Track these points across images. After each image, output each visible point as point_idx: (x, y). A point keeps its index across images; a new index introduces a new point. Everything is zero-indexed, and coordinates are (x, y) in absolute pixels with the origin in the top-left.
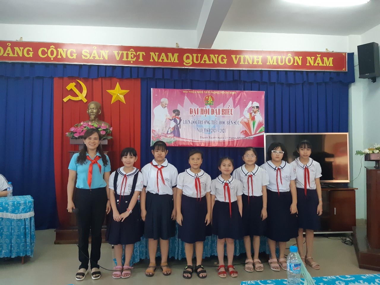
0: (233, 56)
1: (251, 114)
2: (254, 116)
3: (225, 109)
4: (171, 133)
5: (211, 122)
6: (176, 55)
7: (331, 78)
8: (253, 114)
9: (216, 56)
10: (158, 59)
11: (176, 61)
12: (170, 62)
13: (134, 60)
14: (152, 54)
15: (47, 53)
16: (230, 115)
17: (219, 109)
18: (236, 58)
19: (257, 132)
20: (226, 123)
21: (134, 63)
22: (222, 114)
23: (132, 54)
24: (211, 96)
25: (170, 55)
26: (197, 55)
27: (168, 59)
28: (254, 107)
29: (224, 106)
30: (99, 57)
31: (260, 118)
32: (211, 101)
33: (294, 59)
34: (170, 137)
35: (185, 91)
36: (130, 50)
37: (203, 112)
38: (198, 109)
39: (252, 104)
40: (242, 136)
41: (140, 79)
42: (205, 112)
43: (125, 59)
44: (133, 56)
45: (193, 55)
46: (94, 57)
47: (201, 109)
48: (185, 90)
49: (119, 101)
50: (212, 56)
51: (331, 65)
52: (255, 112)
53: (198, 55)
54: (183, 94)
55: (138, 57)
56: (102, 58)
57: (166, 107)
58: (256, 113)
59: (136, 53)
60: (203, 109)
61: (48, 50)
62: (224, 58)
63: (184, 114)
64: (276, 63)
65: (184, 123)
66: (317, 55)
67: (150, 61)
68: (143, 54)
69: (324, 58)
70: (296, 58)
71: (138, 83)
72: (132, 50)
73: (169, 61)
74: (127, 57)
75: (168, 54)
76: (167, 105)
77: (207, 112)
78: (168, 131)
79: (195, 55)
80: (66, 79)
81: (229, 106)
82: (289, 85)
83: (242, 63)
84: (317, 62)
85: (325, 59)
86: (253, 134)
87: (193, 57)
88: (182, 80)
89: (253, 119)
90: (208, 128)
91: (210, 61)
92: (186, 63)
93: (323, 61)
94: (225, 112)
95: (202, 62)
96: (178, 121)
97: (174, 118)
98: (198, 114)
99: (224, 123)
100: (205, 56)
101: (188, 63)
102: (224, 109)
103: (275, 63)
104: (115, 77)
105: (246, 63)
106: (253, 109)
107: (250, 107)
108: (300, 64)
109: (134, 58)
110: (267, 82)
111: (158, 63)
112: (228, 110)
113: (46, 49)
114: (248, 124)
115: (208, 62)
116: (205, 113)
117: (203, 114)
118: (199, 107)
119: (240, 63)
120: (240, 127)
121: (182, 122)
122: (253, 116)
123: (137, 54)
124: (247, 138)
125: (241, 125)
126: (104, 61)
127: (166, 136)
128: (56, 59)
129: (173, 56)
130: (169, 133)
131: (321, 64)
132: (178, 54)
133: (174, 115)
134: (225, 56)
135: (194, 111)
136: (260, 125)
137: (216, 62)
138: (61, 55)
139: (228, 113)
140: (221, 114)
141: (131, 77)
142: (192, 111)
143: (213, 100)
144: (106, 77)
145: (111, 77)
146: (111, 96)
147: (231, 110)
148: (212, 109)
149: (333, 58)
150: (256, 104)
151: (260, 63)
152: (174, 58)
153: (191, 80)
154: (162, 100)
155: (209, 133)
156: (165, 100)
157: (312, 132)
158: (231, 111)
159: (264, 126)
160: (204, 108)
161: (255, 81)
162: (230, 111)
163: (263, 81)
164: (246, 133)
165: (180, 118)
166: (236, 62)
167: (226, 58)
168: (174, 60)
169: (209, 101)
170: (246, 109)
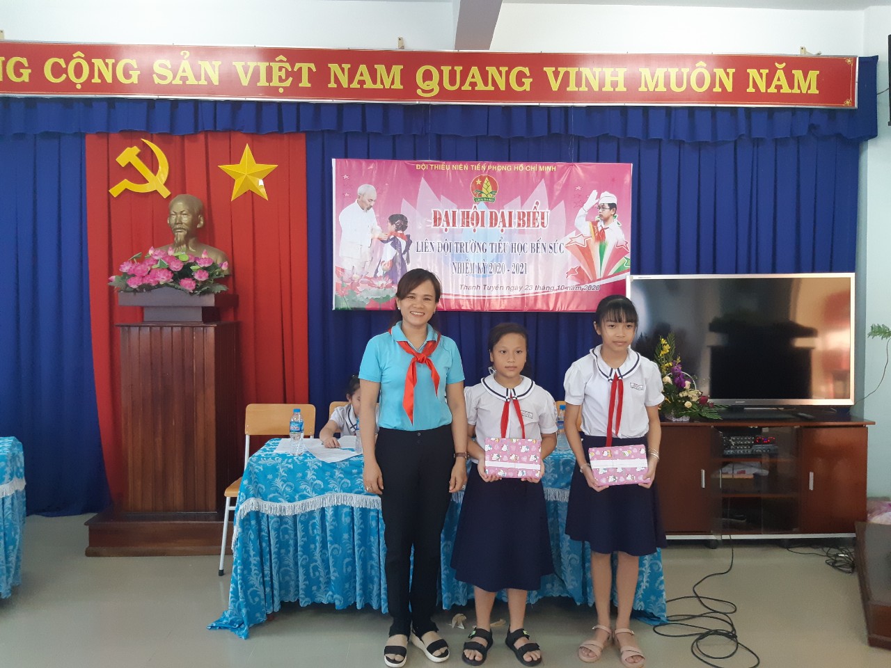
0: (549, 71)
1: (595, 224)
2: (603, 229)
3: (526, 211)
4: (385, 275)
5: (488, 247)
6: (397, 69)
7: (813, 125)
8: (601, 225)
9: (504, 69)
10: (351, 80)
11: (398, 85)
12: (382, 87)
13: (288, 83)
14: (334, 67)
15: (65, 71)
16: (540, 226)
17: (510, 213)
18: (556, 74)
19: (612, 273)
20: (528, 247)
21: (288, 91)
22: (519, 225)
23: (280, 69)
24: (489, 178)
25: (381, 69)
26: (453, 68)
27: (374, 82)
28: (603, 207)
29: (522, 203)
30: (198, 77)
31: (618, 234)
32: (490, 189)
33: (713, 76)
34: (382, 285)
35: (421, 166)
36: (277, 59)
37: (467, 219)
38: (454, 213)
39: (598, 197)
40: (571, 283)
41: (303, 135)
42: (473, 219)
43: (263, 82)
44: (283, 74)
45: (442, 68)
46: (184, 79)
47: (463, 213)
48: (421, 163)
49: (252, 192)
50: (492, 70)
51: (814, 90)
52: (606, 220)
53: (456, 68)
54: (416, 174)
55: (297, 76)
56: (203, 82)
57: (371, 207)
58: (609, 221)
59: (293, 66)
60: (468, 212)
61: (67, 63)
62: (526, 77)
63: (419, 225)
64: (665, 86)
65: (420, 248)
66: (776, 64)
67: (330, 86)
68: (310, 69)
69: (794, 72)
70: (720, 72)
71: (300, 144)
72: (282, 57)
73: (379, 86)
74: (269, 79)
75: (376, 66)
76: (372, 203)
77: (479, 219)
78: (377, 271)
79: (446, 70)
80: (115, 137)
81: (537, 203)
82: (699, 146)
83: (572, 87)
84: (775, 82)
85: (798, 74)
86: (598, 277)
87: (441, 73)
88: (414, 135)
89: (600, 236)
90: (481, 262)
91: (486, 84)
92: (424, 91)
93: (790, 80)
94: (526, 219)
95: (466, 87)
96: (403, 243)
97: (392, 237)
98: (454, 225)
99: (523, 248)
100: (475, 70)
101: (429, 89)
102: (523, 213)
103: (661, 88)
104: (239, 130)
105: (584, 88)
106: (601, 210)
107: (593, 207)
108: (729, 88)
109: (287, 78)
110: (639, 140)
111: (349, 92)
112: (534, 213)
113: (62, 62)
114: (585, 252)
115: (480, 87)
116: (473, 224)
117: (468, 226)
118: (458, 208)
119: (568, 89)
120: (566, 260)
121: (413, 247)
122: (600, 229)
123: (295, 69)
124: (583, 287)
125: (569, 253)
126: (211, 89)
127: (371, 285)
128: (88, 86)
129: (389, 71)
130: (378, 275)
131: (786, 89)
132: (402, 67)
133: (392, 228)
134: (526, 70)
135: (443, 217)
136: (618, 253)
137: (502, 87)
138: (101, 75)
139: (534, 224)
140: (515, 227)
141: (281, 130)
142: (440, 219)
143: (494, 188)
144: (215, 130)
145: (230, 130)
146: (231, 181)
147: (543, 214)
148: (491, 213)
149: (818, 72)
150: (608, 198)
151: (621, 88)
152: (391, 78)
153: (439, 137)
154: (361, 189)
155: (484, 277)
156: (367, 190)
157: (757, 272)
158: (543, 218)
159: (629, 256)
160: (471, 211)
161: (606, 137)
162: (539, 218)
163: (628, 136)
164: (581, 276)
165: (408, 236)
166: (555, 86)
167: (528, 74)
168: (393, 83)
169: (484, 190)
170: (582, 212)
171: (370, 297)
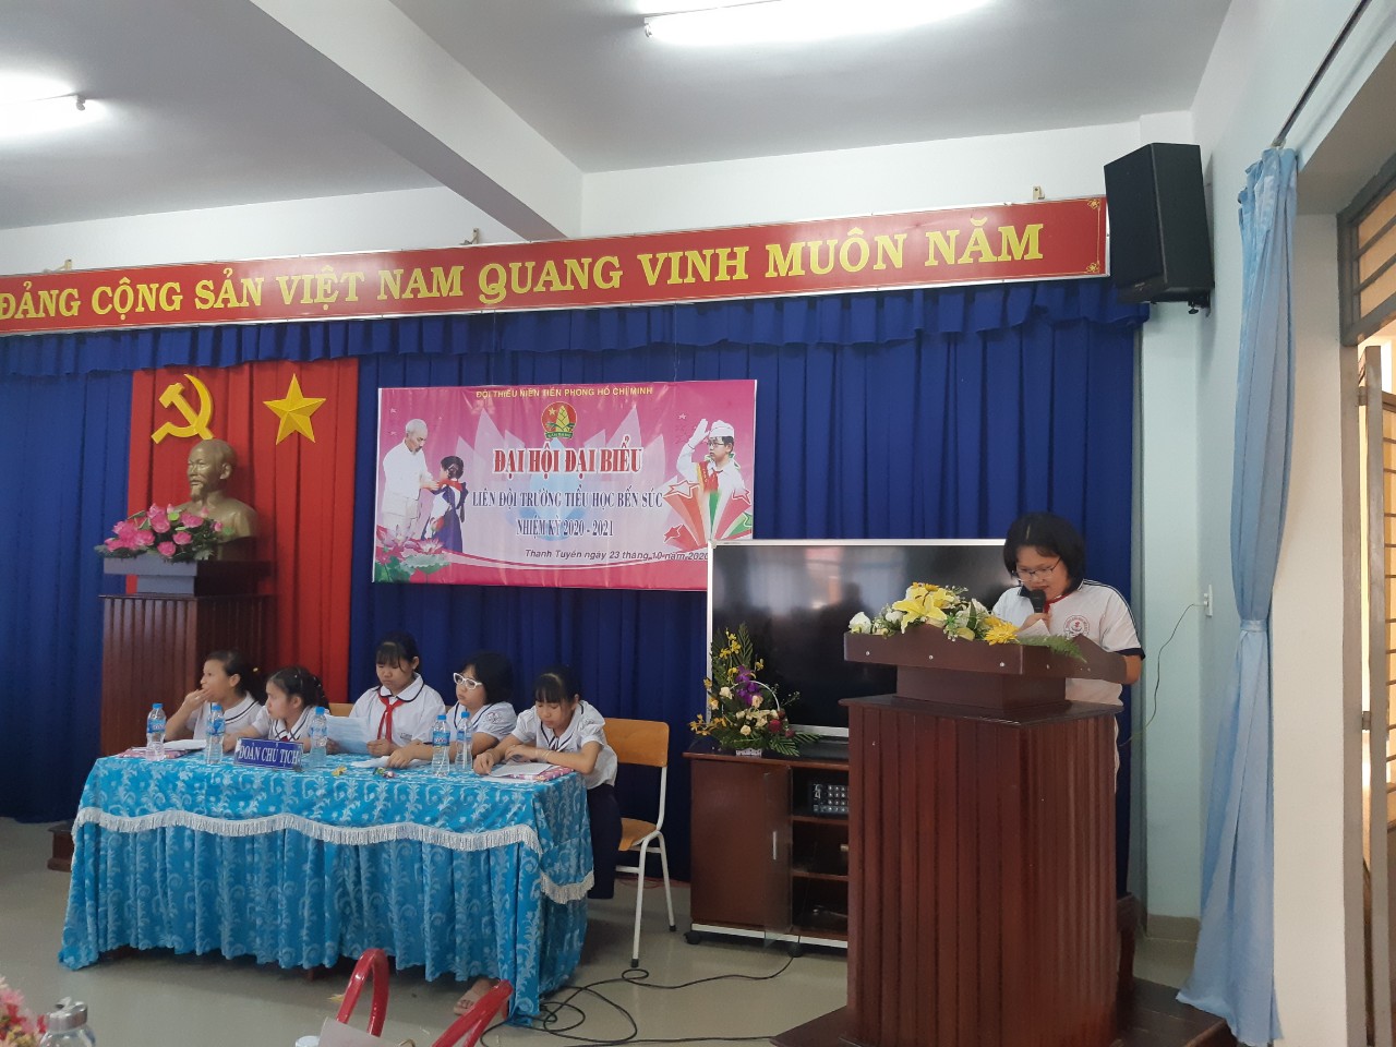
0: (645, 259)
1: (704, 465)
2: (715, 473)
3: (611, 450)
5: (562, 498)
6: (456, 271)
7: (1037, 306)
8: (711, 466)
9: (587, 261)
10: (403, 289)
11: (457, 292)
12: (438, 295)
13: (333, 298)
14: (385, 274)
15: (111, 300)
16: (631, 470)
17: (592, 452)
18: (654, 263)
19: (727, 533)
20: (614, 499)
21: (334, 308)
22: (603, 469)
23: (327, 281)
25: (438, 272)
26: (523, 264)
27: (430, 289)
28: (715, 442)
30: (240, 298)
31: (736, 479)
32: (567, 421)
33: (873, 246)
34: (430, 550)
35: (482, 393)
37: (536, 461)
38: (521, 453)
39: (709, 428)
40: (671, 549)
41: (355, 361)
42: (544, 461)
43: (307, 299)
44: (329, 287)
45: (511, 265)
46: (226, 301)
47: (532, 453)
48: (482, 390)
49: (299, 434)
50: (571, 264)
51: (1035, 254)
52: (718, 460)
53: (527, 264)
55: (344, 288)
56: (245, 303)
57: (420, 447)
58: (724, 462)
59: (341, 276)
60: (538, 452)
61: (113, 291)
63: (478, 470)
64: (803, 268)
65: (477, 502)
66: (971, 221)
67: (379, 298)
68: (358, 279)
69: (1001, 229)
70: (882, 240)
71: (351, 372)
72: (329, 267)
73: (435, 294)
74: (314, 294)
75: (432, 269)
76: (422, 444)
77: (551, 461)
78: (425, 532)
79: (515, 266)
83: (674, 279)
84: (970, 248)
85: (1008, 232)
87: (509, 271)
88: (486, 353)
89: (711, 483)
90: (554, 520)
91: (563, 282)
92: (488, 297)
93: (995, 242)
94: (612, 460)
96: (457, 494)
97: (444, 486)
98: (521, 470)
99: (608, 500)
100: (550, 265)
101: (494, 296)
102: (609, 452)
103: (798, 271)
104: (286, 359)
105: (690, 279)
106: (712, 447)
107: (701, 443)
108: (899, 262)
109: (332, 292)
110: (770, 345)
111: (401, 304)
112: (623, 452)
113: (108, 290)
114: (691, 506)
115: (557, 286)
116: (544, 469)
117: (537, 469)
118: (525, 447)
119: (669, 282)
120: (664, 516)
121: (469, 498)
122: (710, 473)
123: (342, 281)
124: (687, 554)
125: (667, 507)
126: (253, 310)
127: (418, 549)
129: (447, 275)
130: (426, 536)
131: (987, 257)
132: (462, 268)
133: (444, 474)
134: (615, 261)
135: (507, 459)
136: (735, 507)
138: (144, 303)
139: (623, 466)
140: (597, 470)
142: (503, 462)
143: (573, 418)
144: (260, 360)
146: (276, 420)
147: (634, 452)
148: (568, 452)
149: (1041, 226)
150: (723, 429)
151: (739, 275)
152: (449, 284)
153: (515, 354)
154: (410, 426)
156: (417, 427)
158: (634, 459)
159: (750, 511)
161: (725, 344)
162: (630, 458)
163: (754, 340)
164: (683, 539)
165: (464, 485)
166: (652, 279)
167: (617, 265)
168: (451, 289)
169: (558, 422)
170: (687, 449)
171: (415, 566)
